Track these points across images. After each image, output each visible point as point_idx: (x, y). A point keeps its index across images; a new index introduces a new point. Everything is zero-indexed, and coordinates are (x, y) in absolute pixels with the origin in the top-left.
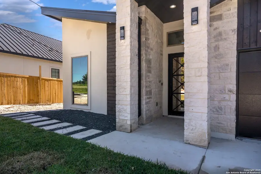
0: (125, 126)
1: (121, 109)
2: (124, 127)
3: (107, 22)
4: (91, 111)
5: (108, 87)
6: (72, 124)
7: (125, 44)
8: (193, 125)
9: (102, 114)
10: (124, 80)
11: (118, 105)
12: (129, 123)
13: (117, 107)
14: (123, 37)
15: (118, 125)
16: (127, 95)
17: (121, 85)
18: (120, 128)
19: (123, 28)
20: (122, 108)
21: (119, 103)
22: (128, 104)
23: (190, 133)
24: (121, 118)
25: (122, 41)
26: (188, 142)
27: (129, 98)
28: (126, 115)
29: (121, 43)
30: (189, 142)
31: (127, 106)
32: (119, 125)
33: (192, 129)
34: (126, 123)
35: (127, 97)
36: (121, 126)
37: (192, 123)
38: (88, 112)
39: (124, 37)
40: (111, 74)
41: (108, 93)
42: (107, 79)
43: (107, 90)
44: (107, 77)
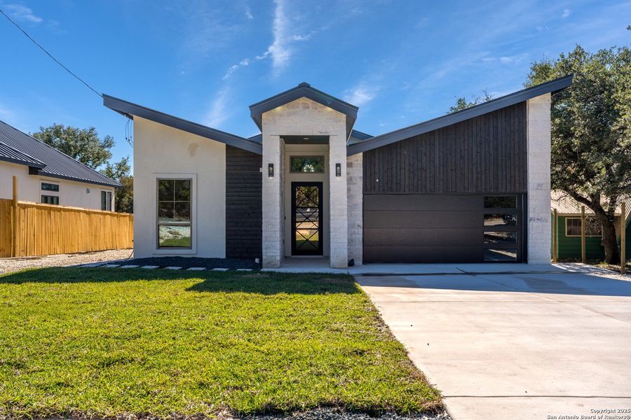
0: (273, 262)
1: (270, 246)
2: (272, 264)
4: (198, 256)
5: (227, 222)
7: (274, 181)
8: (338, 253)
11: (265, 242)
12: (278, 258)
14: (271, 174)
17: (269, 221)
18: (268, 265)
19: (271, 165)
21: (266, 240)
22: (277, 240)
23: (335, 259)
24: (269, 254)
25: (271, 178)
27: (278, 234)
29: (269, 179)
30: (335, 266)
31: (276, 242)
32: (266, 262)
33: (337, 256)
34: (275, 259)
35: (276, 233)
36: (268, 263)
38: (191, 258)
39: (273, 174)
40: (232, 207)
41: (227, 230)
42: (226, 213)
43: (226, 226)
44: (227, 209)
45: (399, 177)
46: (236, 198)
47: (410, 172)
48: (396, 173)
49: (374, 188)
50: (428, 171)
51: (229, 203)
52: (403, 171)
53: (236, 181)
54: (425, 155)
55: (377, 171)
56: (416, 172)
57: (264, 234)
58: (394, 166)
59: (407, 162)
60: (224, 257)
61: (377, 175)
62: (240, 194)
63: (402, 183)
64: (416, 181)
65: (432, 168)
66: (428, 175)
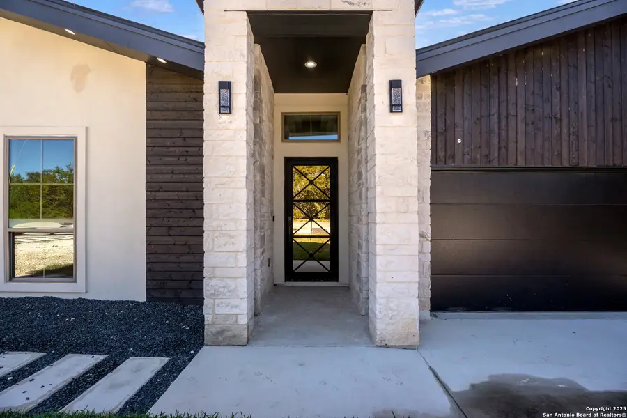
0: (231, 330)
1: (221, 290)
2: (229, 334)
3: (147, 58)
4: (89, 297)
5: (149, 227)
6: (41, 354)
7: (233, 126)
8: (394, 308)
9: (132, 302)
10: (228, 215)
11: (210, 278)
12: (244, 320)
13: (208, 285)
14: (226, 107)
15: (209, 330)
16: (239, 254)
17: (221, 227)
18: (217, 338)
19: (225, 86)
20: (224, 287)
21: (213, 274)
22: (240, 275)
23: (389, 324)
24: (219, 310)
25: (224, 117)
26: (384, 344)
27: (243, 260)
28: (234, 301)
29: (220, 120)
30: (387, 342)
31: (239, 279)
32: (214, 330)
33: (392, 316)
34: (236, 321)
35: (238, 257)
36: (221, 333)
37: (391, 305)
38: (74, 301)
39: (230, 107)
40: (160, 195)
41: (148, 244)
42: (147, 209)
43: (148, 235)
44: (148, 201)
45: (504, 133)
46: (168, 177)
47: (526, 125)
48: (499, 122)
49: (454, 157)
50: (565, 121)
51: (152, 186)
52: (512, 121)
53: (168, 143)
54: (559, 89)
55: (458, 120)
56: (540, 124)
57: (208, 260)
58: (494, 110)
59: (521, 102)
60: (142, 298)
61: (459, 130)
62: (176, 168)
63: (512, 146)
64: (539, 142)
65: (572, 114)
66: (565, 130)
